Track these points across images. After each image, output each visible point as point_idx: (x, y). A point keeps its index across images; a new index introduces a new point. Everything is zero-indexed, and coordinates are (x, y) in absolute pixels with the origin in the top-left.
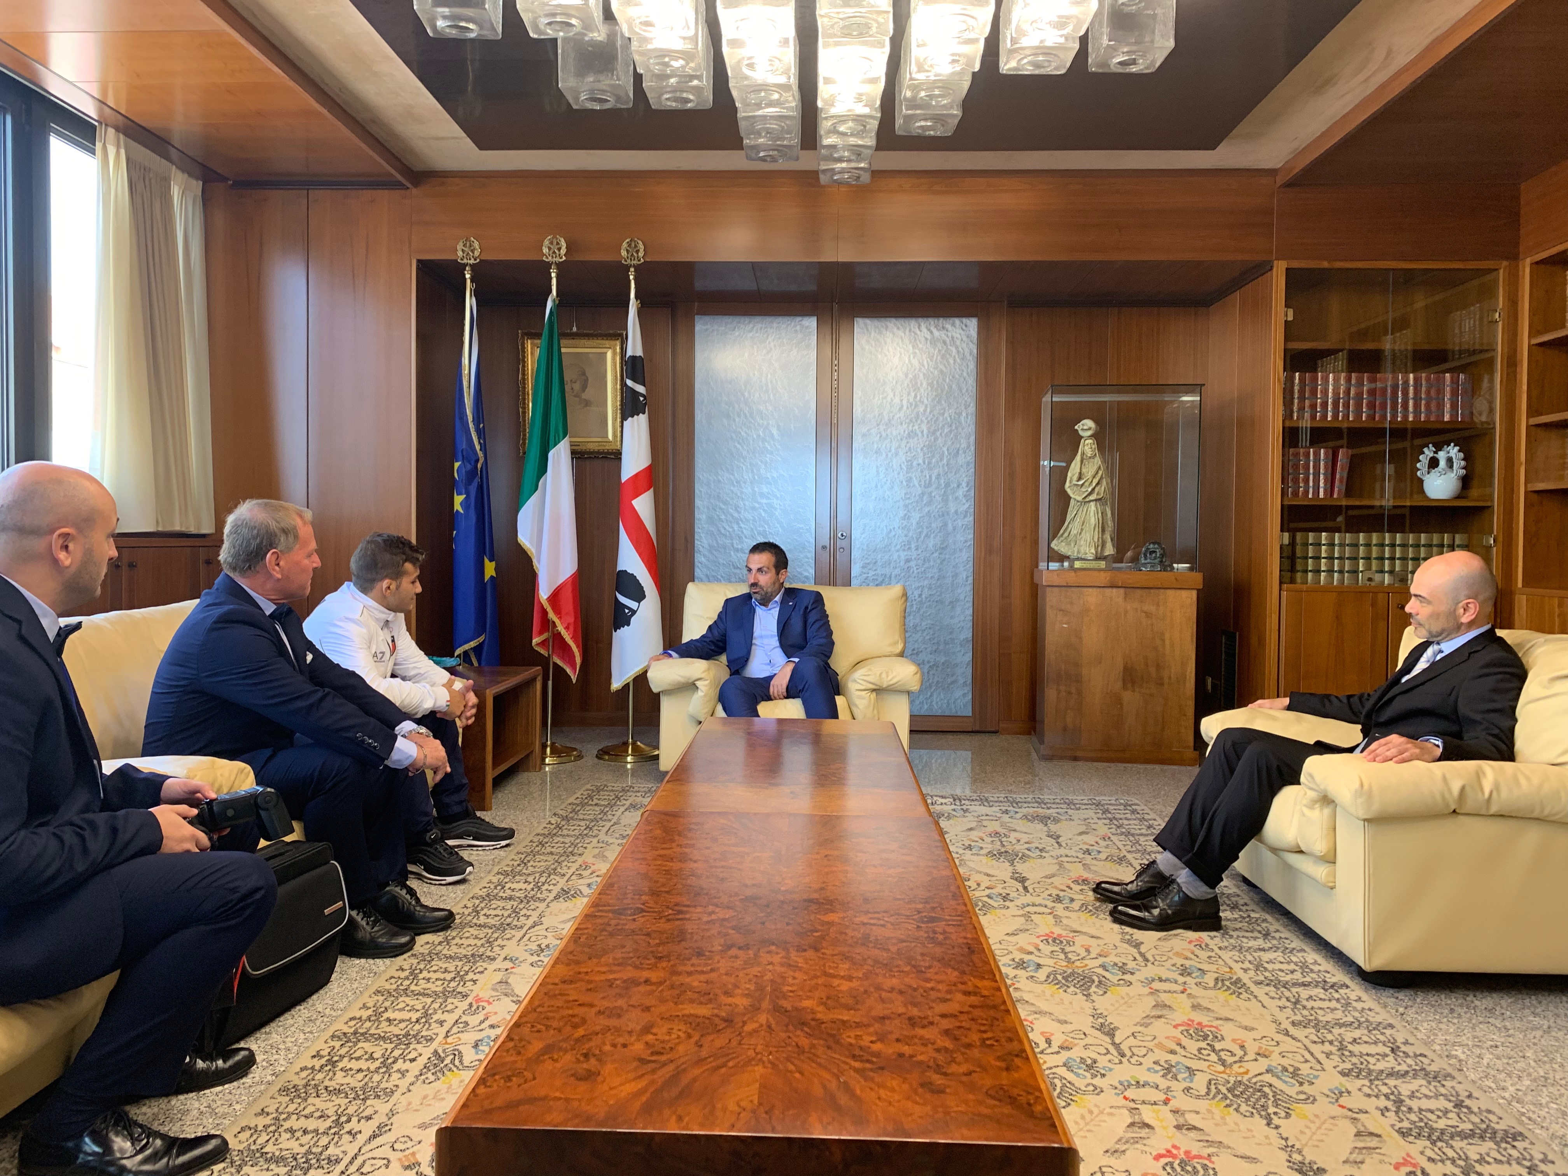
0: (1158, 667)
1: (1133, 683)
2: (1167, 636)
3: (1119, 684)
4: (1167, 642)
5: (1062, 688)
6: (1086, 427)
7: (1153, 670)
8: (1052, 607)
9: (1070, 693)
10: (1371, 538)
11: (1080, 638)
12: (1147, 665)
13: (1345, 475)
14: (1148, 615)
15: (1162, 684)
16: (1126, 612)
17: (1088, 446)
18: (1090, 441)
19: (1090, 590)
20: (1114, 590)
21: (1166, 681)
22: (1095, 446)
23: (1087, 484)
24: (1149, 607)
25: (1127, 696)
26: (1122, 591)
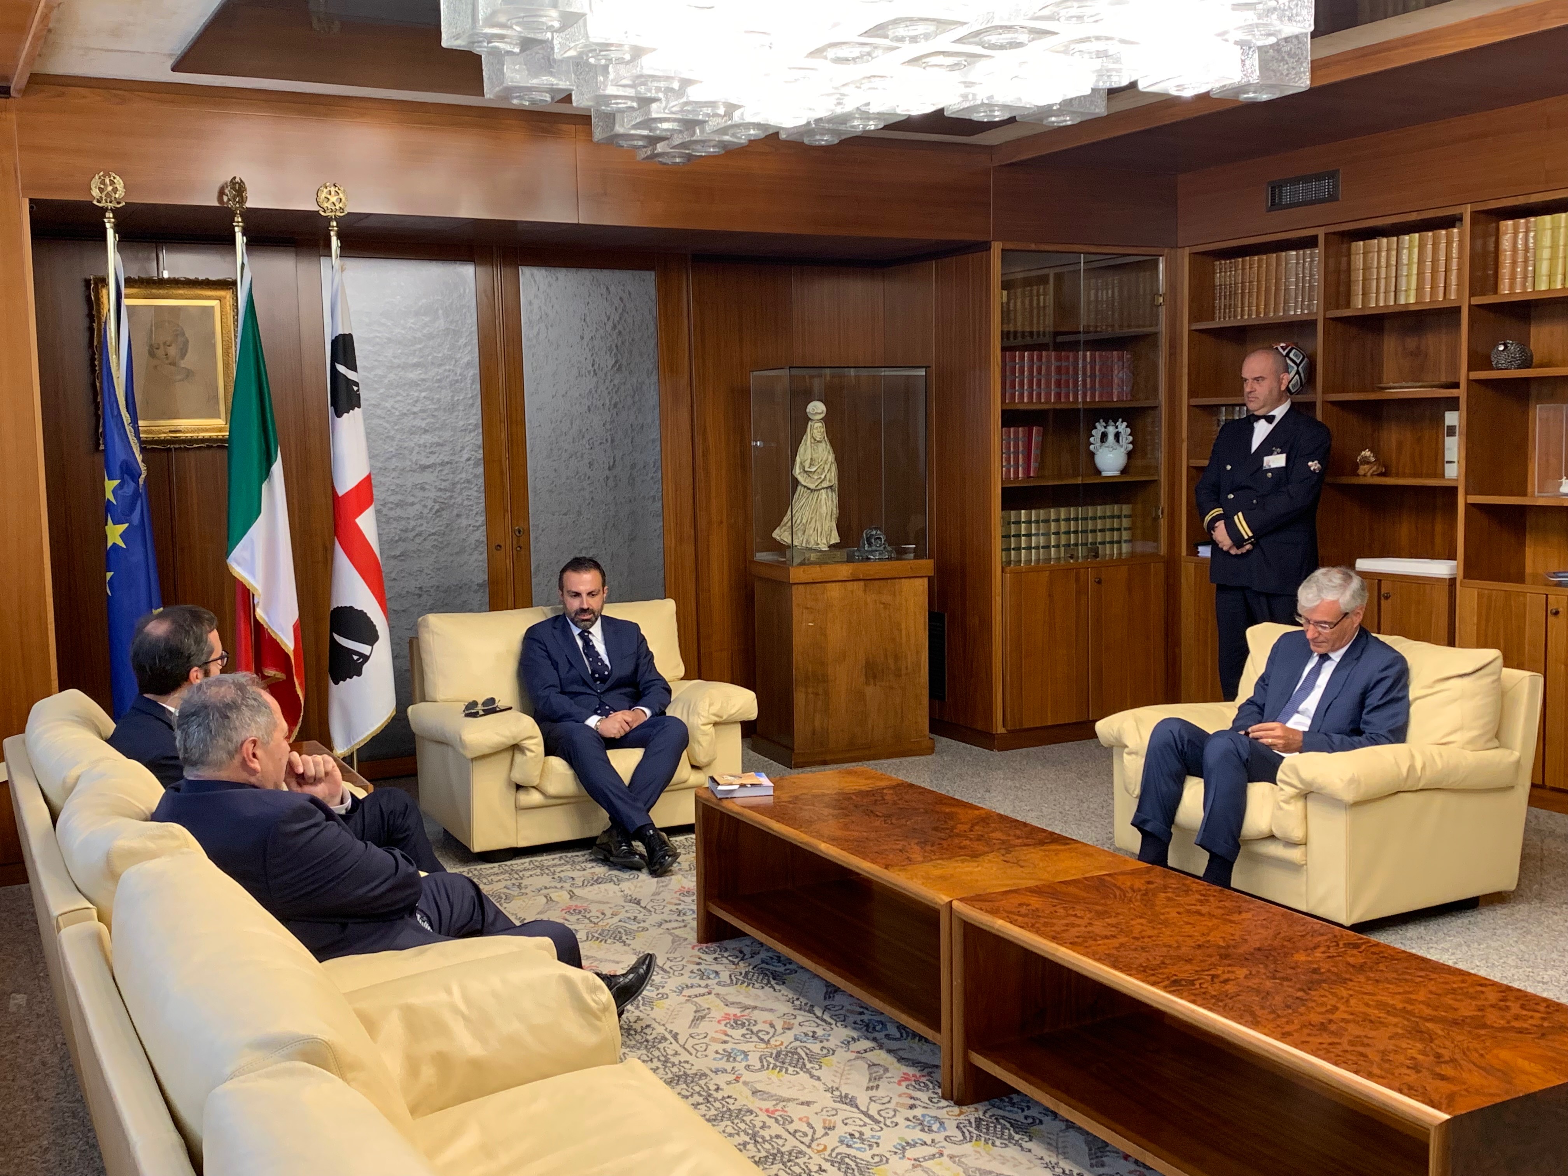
0: (896, 658)
1: (875, 677)
2: (903, 626)
3: (863, 679)
4: (904, 632)
5: (810, 690)
6: (817, 408)
7: (891, 661)
8: (798, 605)
9: (817, 694)
10: (1059, 514)
11: (825, 635)
12: (886, 656)
13: (1039, 452)
14: (886, 606)
15: (900, 676)
16: (866, 604)
17: (816, 429)
18: (820, 424)
19: (834, 584)
20: (855, 583)
21: (904, 672)
22: (823, 430)
23: (819, 470)
24: (886, 598)
25: (869, 690)
26: (862, 583)
